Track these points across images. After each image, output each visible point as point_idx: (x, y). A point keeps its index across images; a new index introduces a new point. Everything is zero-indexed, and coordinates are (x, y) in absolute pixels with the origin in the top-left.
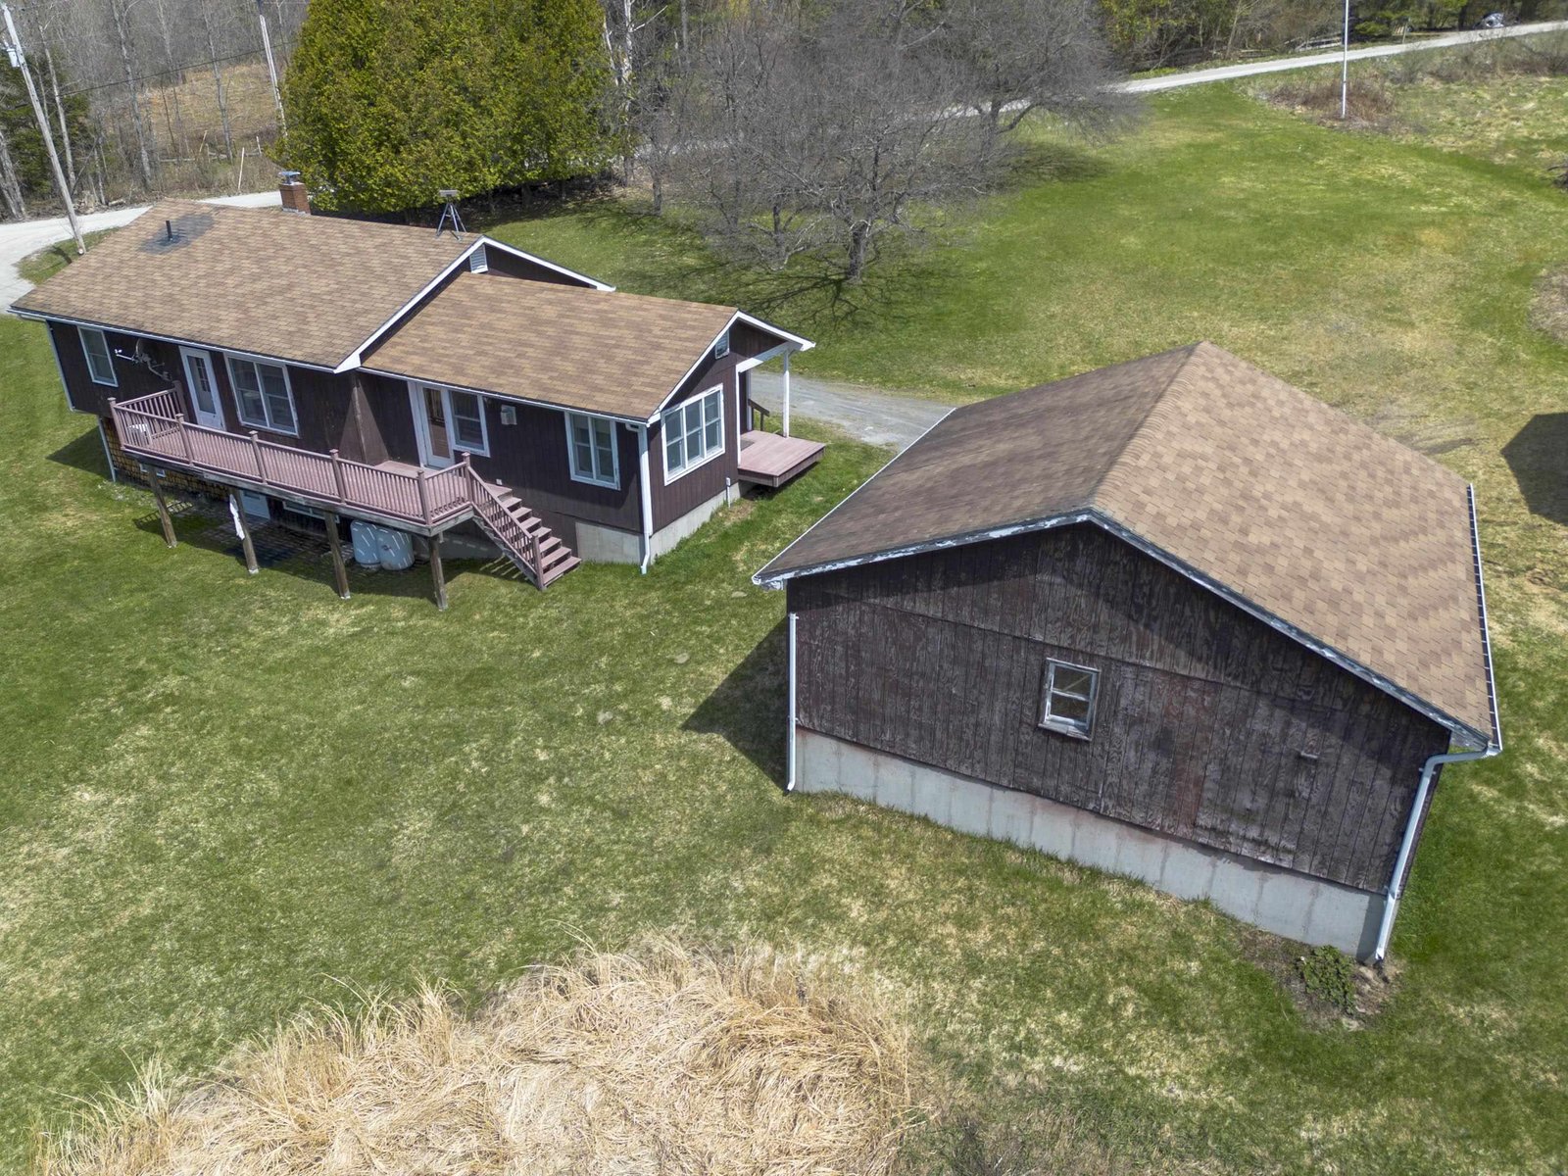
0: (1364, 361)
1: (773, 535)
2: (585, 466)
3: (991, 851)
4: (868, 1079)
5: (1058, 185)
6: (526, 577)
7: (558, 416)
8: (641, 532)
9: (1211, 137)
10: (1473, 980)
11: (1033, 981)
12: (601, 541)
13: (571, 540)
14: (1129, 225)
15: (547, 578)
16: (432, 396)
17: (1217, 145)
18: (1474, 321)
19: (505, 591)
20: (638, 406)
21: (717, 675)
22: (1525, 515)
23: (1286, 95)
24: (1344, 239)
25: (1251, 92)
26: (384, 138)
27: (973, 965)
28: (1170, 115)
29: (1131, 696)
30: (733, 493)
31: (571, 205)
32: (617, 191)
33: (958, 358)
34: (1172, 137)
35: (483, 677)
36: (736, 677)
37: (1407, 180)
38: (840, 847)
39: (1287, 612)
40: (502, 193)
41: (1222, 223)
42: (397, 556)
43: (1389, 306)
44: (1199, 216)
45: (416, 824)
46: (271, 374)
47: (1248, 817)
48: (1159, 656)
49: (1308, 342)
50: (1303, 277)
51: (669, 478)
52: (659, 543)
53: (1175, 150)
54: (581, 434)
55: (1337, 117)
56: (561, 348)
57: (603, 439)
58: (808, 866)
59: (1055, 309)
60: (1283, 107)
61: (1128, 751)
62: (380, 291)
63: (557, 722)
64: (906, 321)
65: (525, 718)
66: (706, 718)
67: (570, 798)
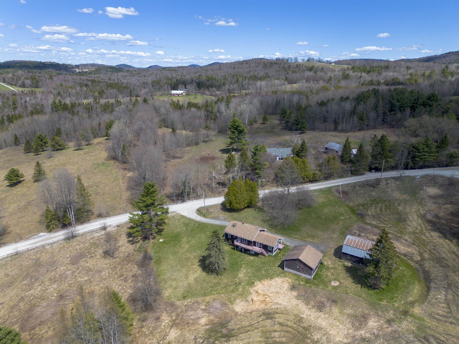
0: (330, 238)
1: (281, 254)
2: (269, 249)
3: (295, 274)
4: (289, 283)
6: (265, 256)
8: (273, 253)
9: (326, 200)
10: (315, 280)
11: (296, 280)
12: (270, 254)
13: (267, 253)
14: (312, 218)
15: (267, 256)
16: (258, 243)
17: (326, 202)
18: (341, 234)
19: (263, 257)
21: (279, 264)
22: (333, 255)
23: (337, 191)
24: (332, 222)
25: (333, 189)
26: (237, 203)
27: (294, 279)
28: (322, 194)
30: (278, 250)
32: (257, 204)
33: (295, 234)
34: (321, 199)
35: (264, 263)
36: (280, 264)
37: (343, 211)
38: (287, 274)
39: (306, 263)
41: (322, 219)
42: (253, 253)
44: (320, 217)
45: (263, 272)
46: (246, 240)
47: (306, 272)
48: (302, 265)
50: (327, 227)
51: (275, 249)
53: (321, 203)
54: (269, 247)
55: (340, 197)
56: (267, 240)
57: (271, 247)
58: (286, 275)
61: (301, 269)
62: (253, 234)
63: (270, 266)
65: (268, 266)
66: (279, 266)
67: (272, 271)
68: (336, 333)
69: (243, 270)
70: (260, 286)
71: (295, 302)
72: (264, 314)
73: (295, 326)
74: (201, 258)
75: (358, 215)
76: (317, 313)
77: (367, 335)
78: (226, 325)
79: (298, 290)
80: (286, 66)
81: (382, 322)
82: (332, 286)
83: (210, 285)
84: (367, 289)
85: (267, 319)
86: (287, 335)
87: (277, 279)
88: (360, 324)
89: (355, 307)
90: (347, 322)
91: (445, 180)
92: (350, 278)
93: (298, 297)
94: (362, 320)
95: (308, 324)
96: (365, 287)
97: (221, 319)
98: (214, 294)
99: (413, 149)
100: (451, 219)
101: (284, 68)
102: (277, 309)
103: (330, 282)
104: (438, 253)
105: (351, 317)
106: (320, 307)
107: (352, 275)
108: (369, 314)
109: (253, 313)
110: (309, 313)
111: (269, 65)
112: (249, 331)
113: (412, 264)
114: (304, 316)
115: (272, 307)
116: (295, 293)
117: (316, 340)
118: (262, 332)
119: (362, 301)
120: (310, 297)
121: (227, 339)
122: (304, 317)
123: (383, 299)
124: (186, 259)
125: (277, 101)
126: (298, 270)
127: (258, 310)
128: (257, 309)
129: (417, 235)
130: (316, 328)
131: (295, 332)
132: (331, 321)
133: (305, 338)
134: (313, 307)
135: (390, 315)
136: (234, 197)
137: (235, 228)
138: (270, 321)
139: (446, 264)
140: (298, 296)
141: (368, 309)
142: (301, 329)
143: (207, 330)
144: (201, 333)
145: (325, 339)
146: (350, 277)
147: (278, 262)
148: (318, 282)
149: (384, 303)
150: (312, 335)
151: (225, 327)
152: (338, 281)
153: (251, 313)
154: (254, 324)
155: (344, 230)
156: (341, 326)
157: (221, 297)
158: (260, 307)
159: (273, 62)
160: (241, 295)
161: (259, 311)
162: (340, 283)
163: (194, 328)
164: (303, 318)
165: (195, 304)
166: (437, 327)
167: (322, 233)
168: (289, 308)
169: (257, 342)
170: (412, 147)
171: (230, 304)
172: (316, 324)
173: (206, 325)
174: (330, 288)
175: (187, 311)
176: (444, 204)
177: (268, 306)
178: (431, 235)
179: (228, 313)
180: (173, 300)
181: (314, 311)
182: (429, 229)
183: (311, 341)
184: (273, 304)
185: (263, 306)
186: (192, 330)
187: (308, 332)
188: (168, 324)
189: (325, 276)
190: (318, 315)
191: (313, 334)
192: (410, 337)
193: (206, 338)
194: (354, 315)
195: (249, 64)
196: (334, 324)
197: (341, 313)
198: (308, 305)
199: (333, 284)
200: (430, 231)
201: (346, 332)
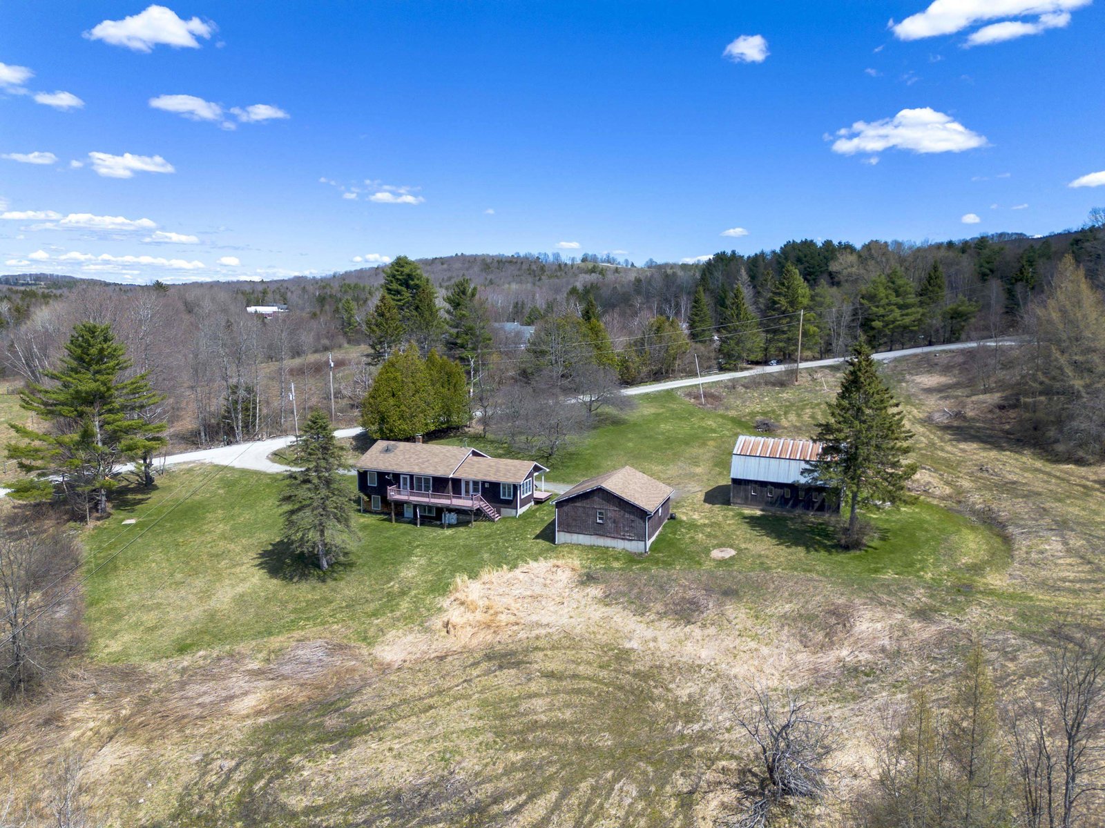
0: (686, 475)
1: (544, 510)
2: (504, 495)
3: (591, 547)
4: (573, 570)
5: (611, 427)
6: (491, 520)
7: (499, 484)
8: (517, 508)
9: (661, 411)
10: (660, 552)
11: (597, 559)
12: (507, 512)
13: (499, 512)
14: (630, 440)
15: (496, 519)
16: (467, 483)
17: (662, 414)
18: (716, 465)
19: (487, 523)
20: (519, 481)
21: (538, 532)
22: (702, 503)
23: (689, 395)
24: (687, 444)
25: (679, 393)
26: (402, 417)
27: (589, 559)
28: (651, 402)
29: (609, 515)
30: (533, 503)
31: (452, 435)
32: (467, 429)
34: (648, 410)
35: (489, 536)
36: (542, 532)
37: (714, 425)
38: (566, 549)
39: (626, 498)
40: (434, 432)
41: (657, 439)
42: (454, 521)
43: (695, 461)
44: (651, 437)
45: (486, 555)
46: (426, 480)
47: (627, 532)
48: (612, 507)
49: (673, 470)
50: (675, 454)
51: (522, 497)
52: (521, 511)
53: (649, 415)
54: (504, 488)
55: (701, 404)
57: (509, 489)
58: (561, 552)
59: (609, 463)
60: (688, 399)
61: (610, 525)
62: (452, 461)
63: (507, 541)
64: (568, 467)
65: (501, 541)
66: (537, 537)
67: (515, 550)
68: (753, 669)
69: (418, 560)
70: (471, 589)
71: (597, 613)
72: (488, 658)
73: (603, 674)
74: (270, 548)
75: (757, 427)
76: (678, 629)
77: (860, 658)
78: (341, 704)
79: (604, 582)
80: (534, 267)
81: (900, 616)
82: (714, 560)
83: (291, 606)
84: (826, 554)
85: (501, 667)
86: (576, 699)
87: (533, 564)
88: (827, 635)
89: (800, 596)
90: (784, 638)
91: (954, 357)
92: (765, 538)
93: (607, 600)
94: (833, 621)
95: (649, 664)
96: (816, 550)
97: (322, 688)
98: (303, 628)
99: (862, 301)
100: (1001, 418)
101: (531, 272)
102: (537, 638)
103: (707, 551)
104: (997, 476)
105: (794, 620)
106: (686, 612)
107: (772, 531)
108: (850, 606)
109: (450, 658)
110: (649, 634)
111: (495, 264)
112: (431, 707)
113: (935, 502)
114: (634, 644)
115: (520, 636)
116: (595, 591)
117: (685, 699)
118: (484, 703)
119: (817, 581)
120: (649, 593)
121: (342, 744)
122: (635, 646)
123: (883, 568)
124: (211, 556)
125: (517, 303)
126: (600, 531)
127: (466, 650)
128: (464, 647)
129: (924, 452)
130: (679, 668)
131: (605, 689)
132: (729, 642)
133: (643, 701)
134: (661, 616)
135: (918, 599)
136: (392, 401)
137: (392, 455)
138: (513, 671)
139: (1028, 491)
140: (607, 596)
141: (842, 594)
142: (626, 680)
143: (256, 730)
144: (231, 740)
145: (719, 690)
146: (768, 535)
147: (534, 529)
148: (670, 556)
149: (889, 575)
150: (668, 690)
151: (336, 711)
152: (731, 546)
153: (442, 658)
154: (450, 689)
155: (723, 457)
156: (765, 650)
157: (331, 632)
158: (475, 642)
159: (504, 260)
160: (408, 619)
161: (471, 651)
162: (740, 551)
163: (202, 731)
164: (632, 649)
165: (225, 662)
166: (1076, 605)
167: (660, 467)
168: (578, 630)
169: (463, 732)
170: (860, 296)
171: (363, 645)
172: (676, 658)
173: (259, 713)
174: (708, 565)
175: (183, 685)
176: (967, 397)
177: (504, 636)
178: (960, 449)
179: (352, 670)
180: (135, 660)
181: (666, 625)
182: (951, 440)
183: (668, 706)
184: (521, 627)
185: (486, 637)
186: (193, 736)
187: (652, 683)
188: (97, 732)
189: (688, 541)
190: (682, 634)
191: (672, 686)
192: (1007, 639)
193: (251, 755)
194: (801, 616)
195: (449, 265)
196: (742, 648)
197: (757, 618)
198: (642, 614)
199: (716, 554)
200: (954, 443)
201: (786, 661)
